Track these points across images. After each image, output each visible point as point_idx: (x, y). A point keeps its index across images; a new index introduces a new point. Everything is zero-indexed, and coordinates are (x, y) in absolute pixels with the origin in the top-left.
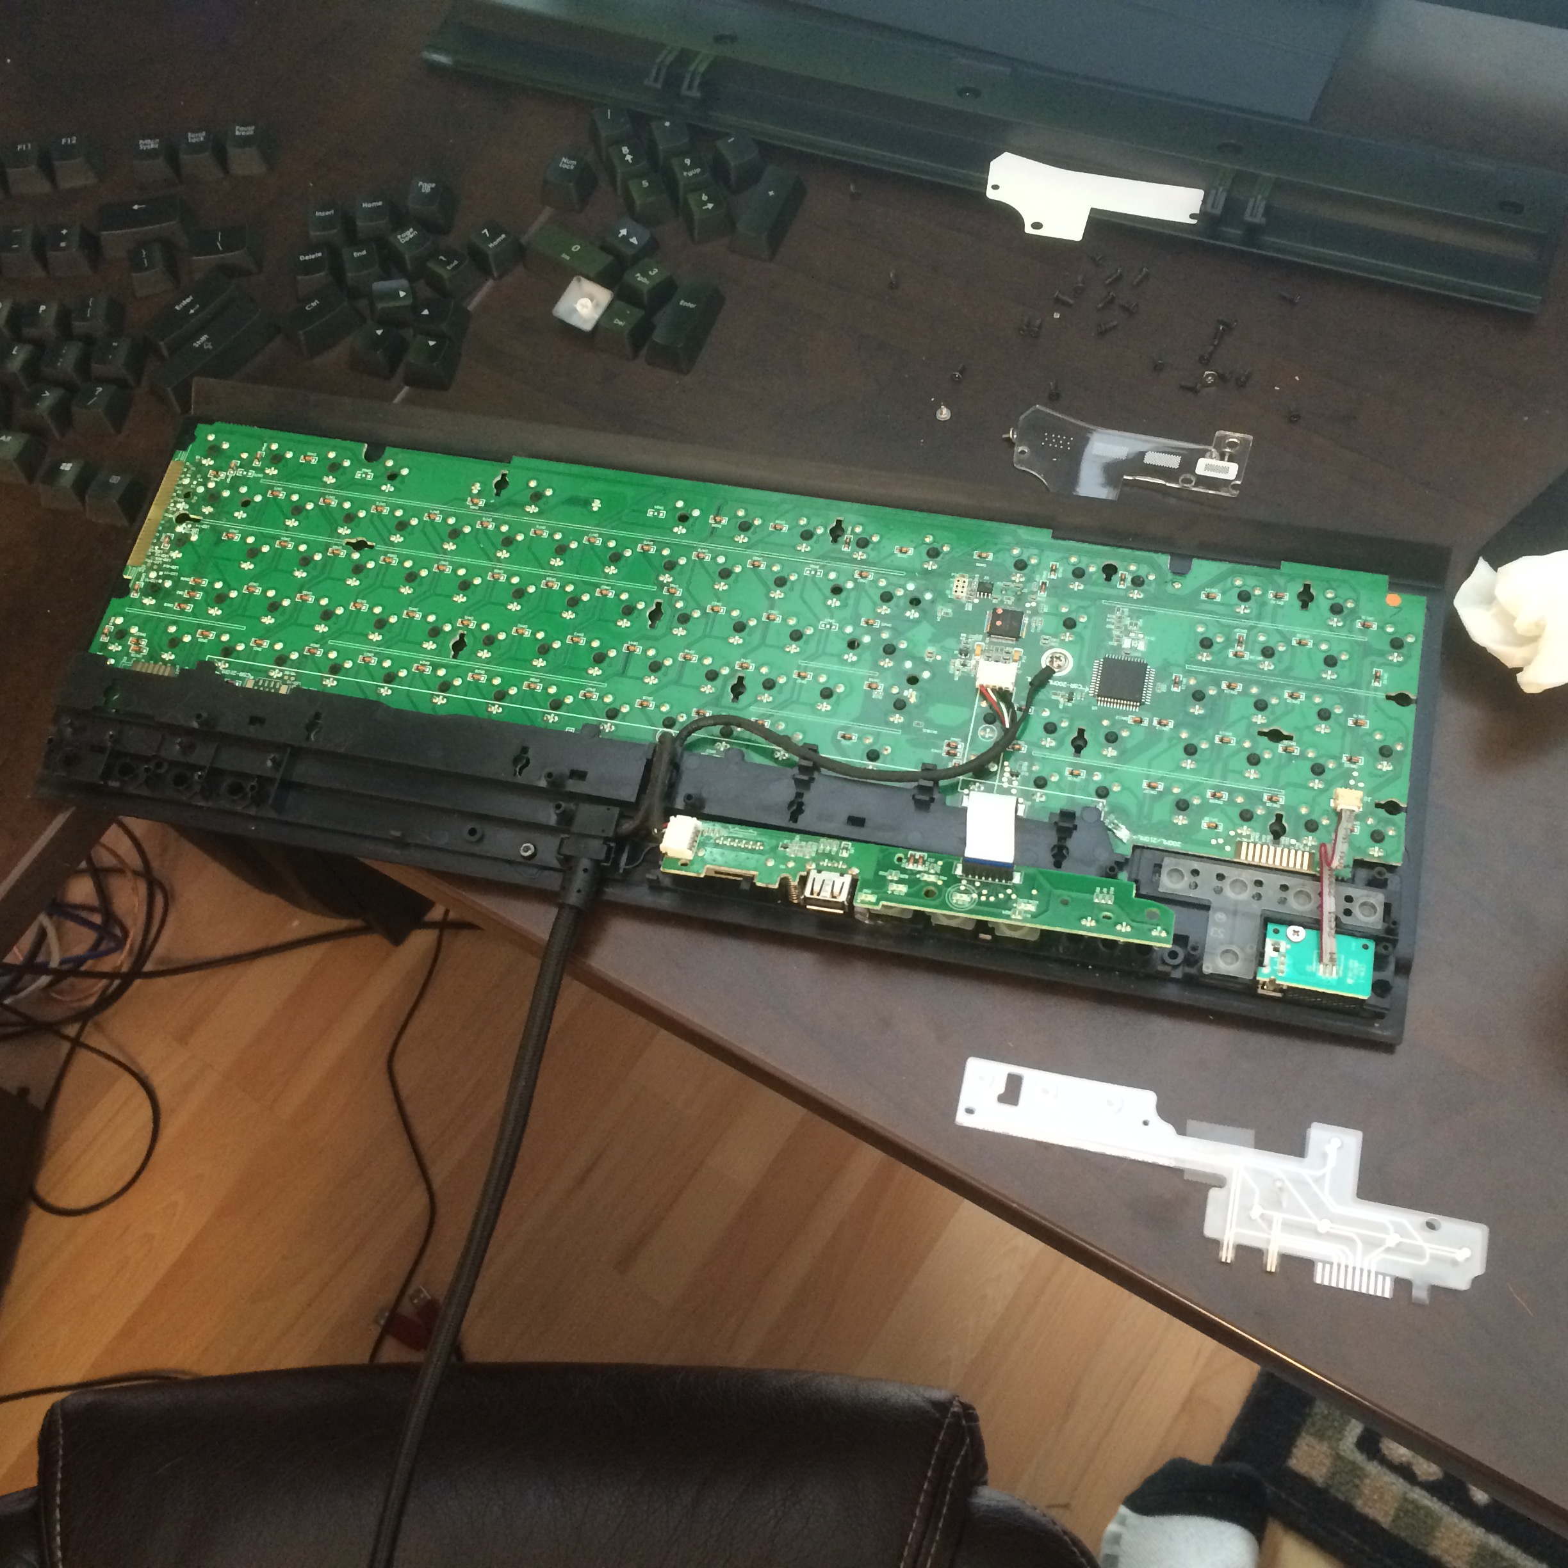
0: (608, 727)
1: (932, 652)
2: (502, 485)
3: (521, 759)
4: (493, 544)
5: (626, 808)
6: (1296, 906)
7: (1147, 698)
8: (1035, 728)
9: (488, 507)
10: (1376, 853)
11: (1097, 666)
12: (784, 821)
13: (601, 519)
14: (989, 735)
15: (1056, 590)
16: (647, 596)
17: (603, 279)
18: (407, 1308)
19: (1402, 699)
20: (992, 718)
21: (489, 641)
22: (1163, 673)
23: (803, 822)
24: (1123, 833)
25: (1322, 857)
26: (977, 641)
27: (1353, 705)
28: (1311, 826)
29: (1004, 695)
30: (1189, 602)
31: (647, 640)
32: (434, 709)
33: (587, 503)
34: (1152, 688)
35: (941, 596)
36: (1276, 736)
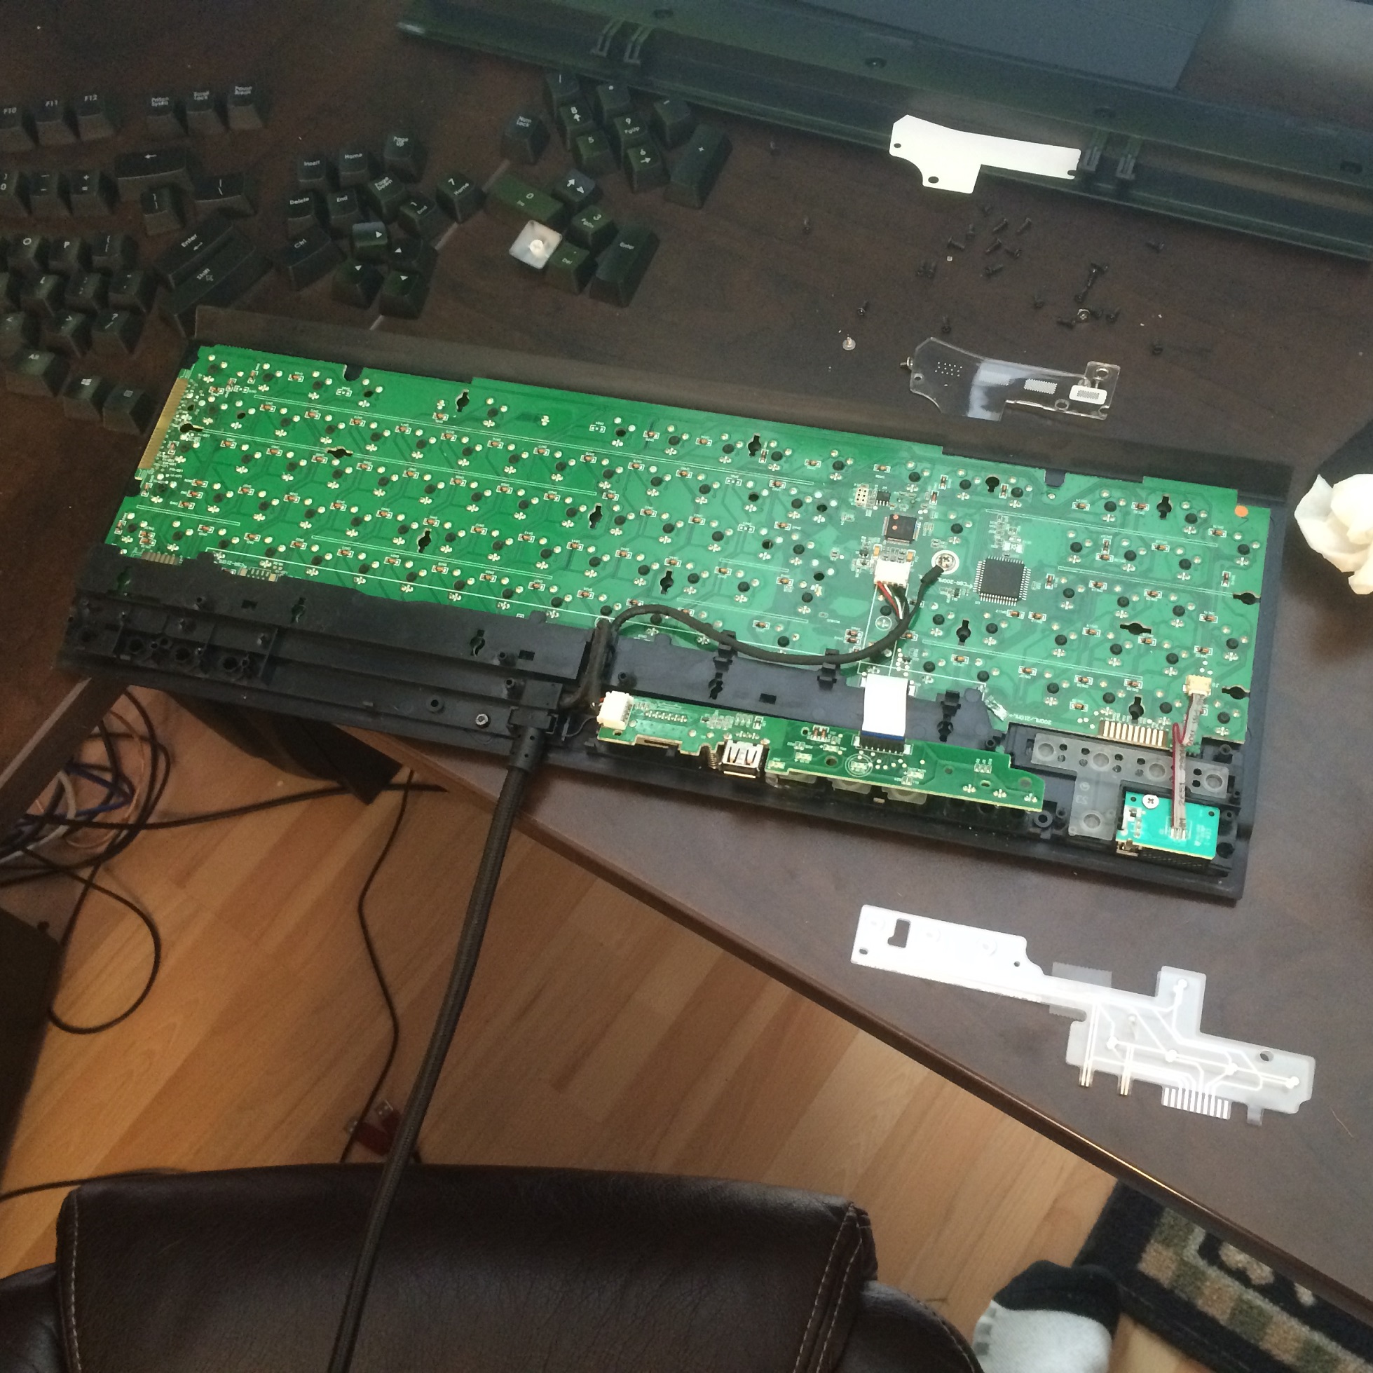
0: (553, 614)
1: (836, 553)
2: (463, 402)
3: (477, 641)
4: (455, 454)
5: (568, 685)
6: (1151, 777)
7: (1024, 596)
8: (925, 619)
9: (451, 422)
10: (1222, 732)
11: (980, 565)
12: (706, 699)
13: (549, 432)
14: (885, 625)
15: (946, 500)
16: (587, 500)
17: (553, 224)
18: (373, 1119)
19: (1247, 599)
20: (888, 610)
21: (451, 538)
22: (1038, 574)
23: (721, 698)
24: (1001, 712)
25: (1175, 735)
26: (876, 543)
27: (1204, 603)
28: (1166, 708)
29: (898, 590)
30: (1062, 511)
31: (588, 539)
32: (402, 597)
33: (538, 419)
34: (1029, 585)
35: (844, 503)
36: (1136, 629)
